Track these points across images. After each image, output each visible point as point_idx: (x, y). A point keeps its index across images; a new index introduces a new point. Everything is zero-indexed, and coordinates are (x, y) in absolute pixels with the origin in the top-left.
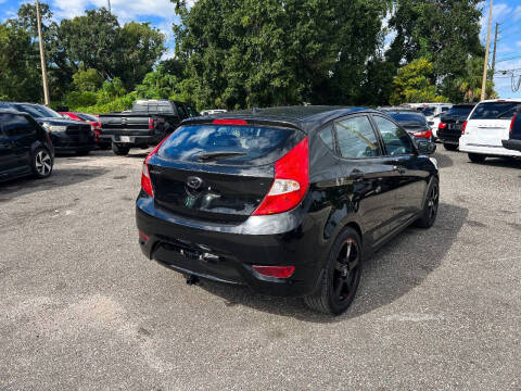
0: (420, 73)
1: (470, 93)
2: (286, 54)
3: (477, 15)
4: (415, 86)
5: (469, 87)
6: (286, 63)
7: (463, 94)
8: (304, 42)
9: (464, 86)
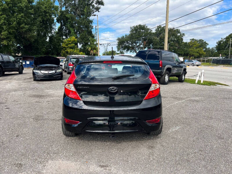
0: (72, 43)
1: (92, 52)
2: (10, 28)
3: (91, 22)
4: (71, 48)
5: (91, 49)
6: (10, 33)
7: (90, 52)
8: (19, 23)
9: (90, 49)
